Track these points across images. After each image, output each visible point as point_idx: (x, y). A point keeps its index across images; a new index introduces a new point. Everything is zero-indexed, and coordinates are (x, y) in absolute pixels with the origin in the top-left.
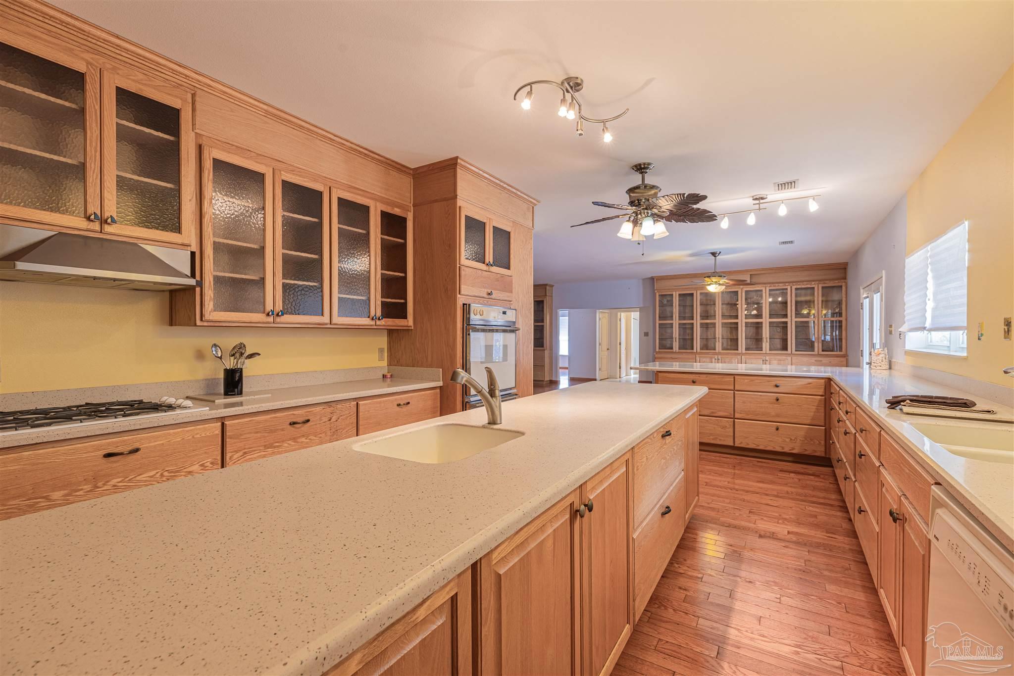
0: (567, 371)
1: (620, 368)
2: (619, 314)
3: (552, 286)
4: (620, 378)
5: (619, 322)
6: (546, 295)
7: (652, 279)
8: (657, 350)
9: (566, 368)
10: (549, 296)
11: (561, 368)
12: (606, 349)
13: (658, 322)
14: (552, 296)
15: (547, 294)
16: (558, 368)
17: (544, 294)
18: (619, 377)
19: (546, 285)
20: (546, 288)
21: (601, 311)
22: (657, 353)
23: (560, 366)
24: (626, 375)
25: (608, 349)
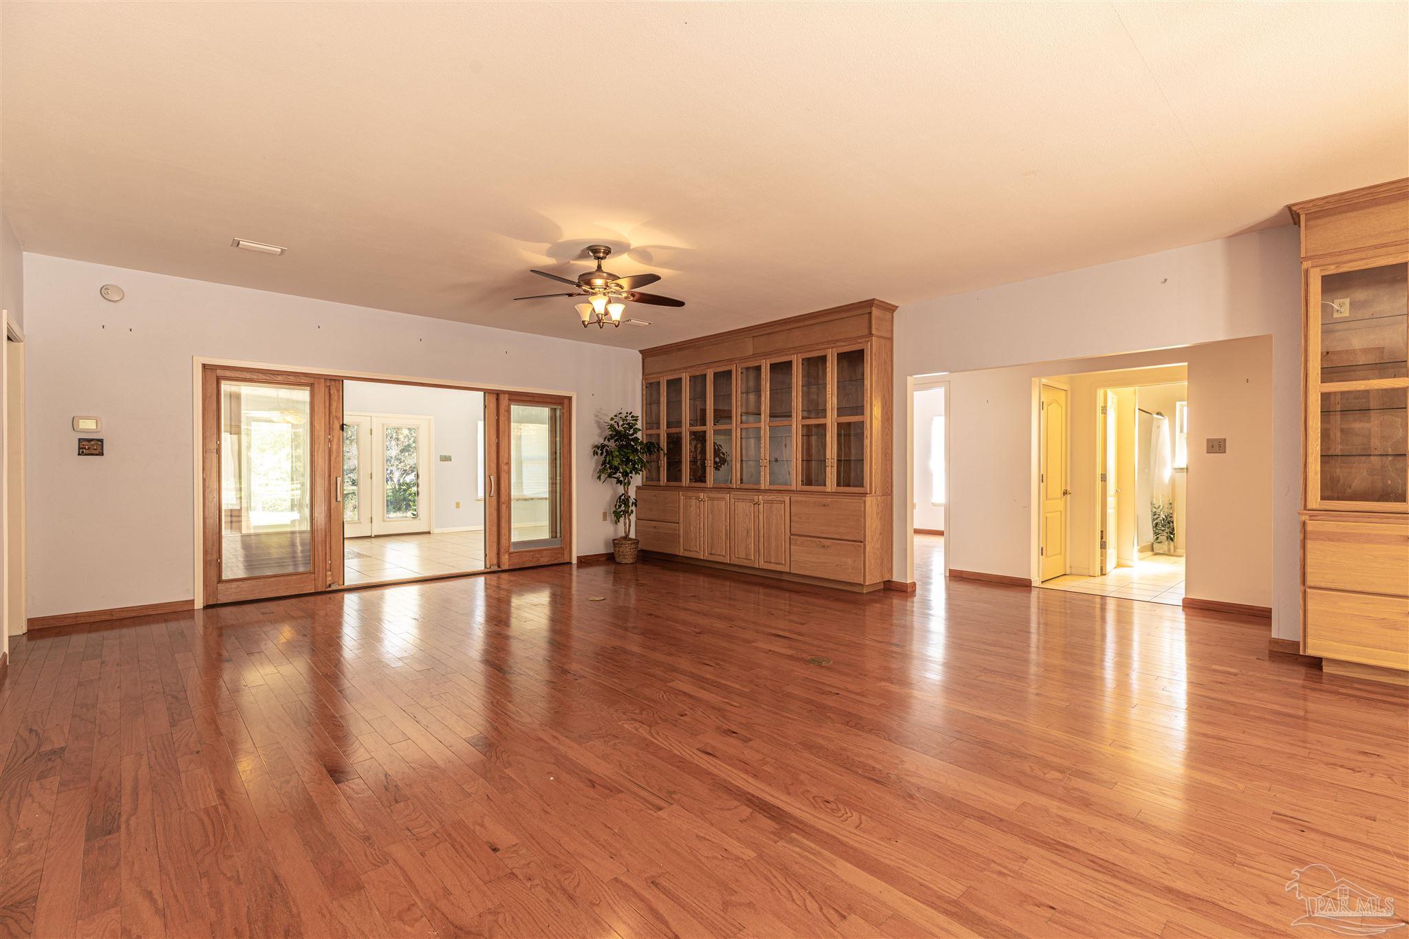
0: (940, 541)
1: (1103, 546)
2: (1100, 393)
3: (891, 309)
4: (1103, 574)
5: (1099, 416)
6: (870, 334)
7: (1293, 217)
8: (1315, 500)
9: (941, 533)
10: (878, 337)
11: (917, 532)
12: (1059, 493)
13: (1317, 388)
14: (891, 339)
15: (874, 332)
16: (910, 532)
17: (866, 332)
18: (1098, 571)
19: (870, 303)
20: (870, 313)
21: (1044, 381)
22: (1315, 514)
23: (916, 526)
24: (1119, 565)
25: (1065, 493)
